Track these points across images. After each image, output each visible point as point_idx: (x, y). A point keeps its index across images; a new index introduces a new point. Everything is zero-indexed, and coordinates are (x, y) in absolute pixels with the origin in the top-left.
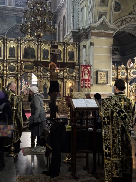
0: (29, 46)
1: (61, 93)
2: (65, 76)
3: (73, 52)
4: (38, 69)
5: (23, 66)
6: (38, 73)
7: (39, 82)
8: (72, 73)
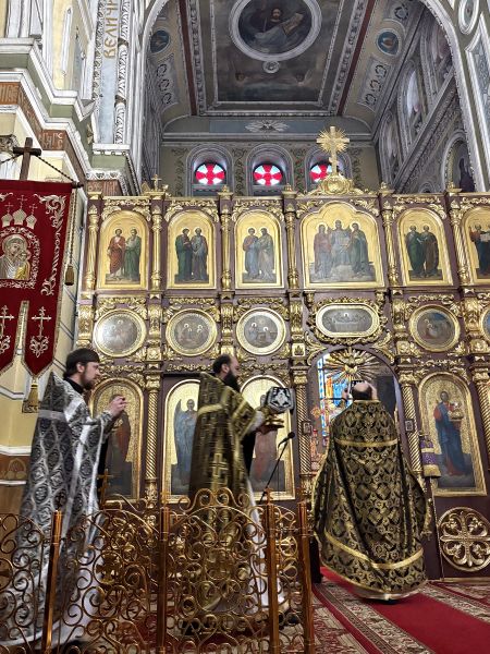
0: (339, 223)
4: (395, 323)
5: (314, 316)
6: (399, 343)
7: (409, 392)
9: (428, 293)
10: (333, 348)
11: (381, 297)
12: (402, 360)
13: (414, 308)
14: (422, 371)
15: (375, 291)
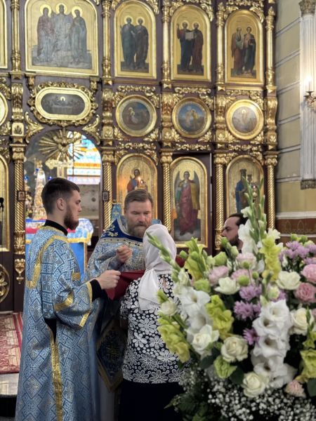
1: (199, 217)
2: (221, 143)
3: (252, 36)
4: (104, 111)
5: (34, 98)
6: (105, 128)
7: (109, 169)
8: (249, 128)
9: (135, 85)
10: (50, 128)
11: (94, 85)
12: (105, 143)
13: (121, 97)
14: (122, 152)
15: (90, 79)
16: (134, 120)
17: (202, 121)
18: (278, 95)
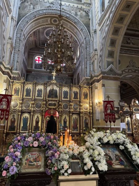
0: (53, 88)
1: (78, 126)
2: (81, 112)
3: (87, 93)
4: (59, 106)
5: (47, 104)
6: (60, 109)
8: (87, 109)
9: (65, 101)
11: (58, 101)
12: (59, 112)
13: (63, 103)
14: (63, 113)
16: (65, 107)
17: (78, 108)
18: (92, 103)
